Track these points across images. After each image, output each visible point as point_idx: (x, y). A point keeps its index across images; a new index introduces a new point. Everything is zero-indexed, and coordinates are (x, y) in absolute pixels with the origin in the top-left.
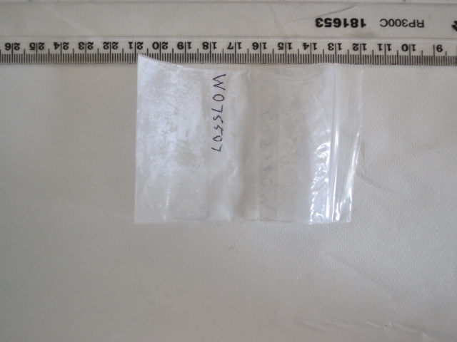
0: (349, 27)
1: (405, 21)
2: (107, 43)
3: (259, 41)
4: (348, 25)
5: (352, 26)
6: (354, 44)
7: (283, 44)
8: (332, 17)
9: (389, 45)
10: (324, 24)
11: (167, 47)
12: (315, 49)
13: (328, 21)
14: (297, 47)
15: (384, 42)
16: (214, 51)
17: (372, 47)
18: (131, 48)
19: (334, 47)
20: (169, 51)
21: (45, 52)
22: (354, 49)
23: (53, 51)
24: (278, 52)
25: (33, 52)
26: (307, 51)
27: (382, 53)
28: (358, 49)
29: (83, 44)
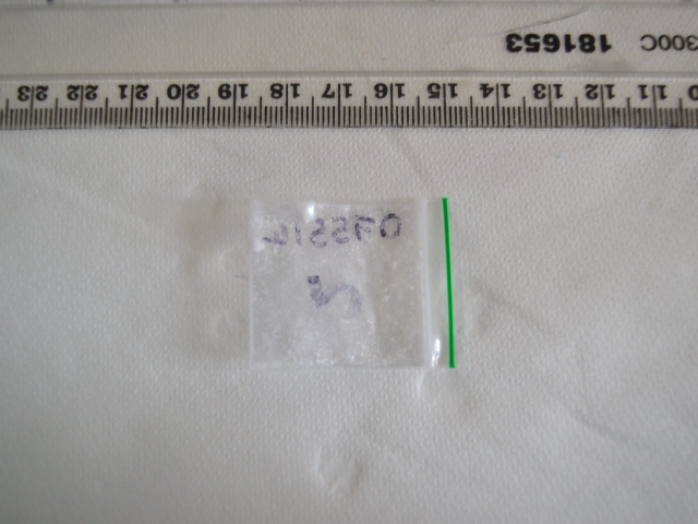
0: (576, 52)
1: (691, 40)
2: (75, 88)
3: (388, 80)
4: (574, 47)
5: (583, 48)
6: (588, 86)
7: (438, 87)
8: (541, 31)
9: (662, 88)
10: (525, 47)
11: (197, 95)
12: (506, 95)
13: (533, 40)
14: (468, 93)
15: (649, 81)
16: (293, 102)
17: (626, 91)
18: (123, 96)
19: (546, 92)
20: (201, 102)
22: (588, 95)
24: (427, 102)
26: (490, 101)
27: (647, 104)
28: (596, 96)
29: (27, 89)
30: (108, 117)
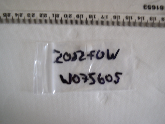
2: (42, 14)
3: (117, 15)
4: (159, 9)
7: (128, 17)
8: (152, 5)
10: (148, 8)
11: (71, 17)
12: (144, 19)
14: (135, 19)
16: (94, 19)
18: (53, 16)
19: (153, 19)
21: (11, 18)
22: (162, 20)
23: (15, 17)
25: (5, 18)
26: (140, 21)
29: (30, 14)
30: (50, 22)
